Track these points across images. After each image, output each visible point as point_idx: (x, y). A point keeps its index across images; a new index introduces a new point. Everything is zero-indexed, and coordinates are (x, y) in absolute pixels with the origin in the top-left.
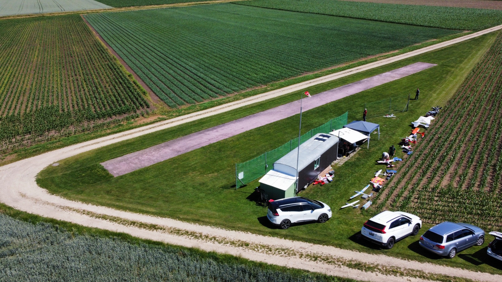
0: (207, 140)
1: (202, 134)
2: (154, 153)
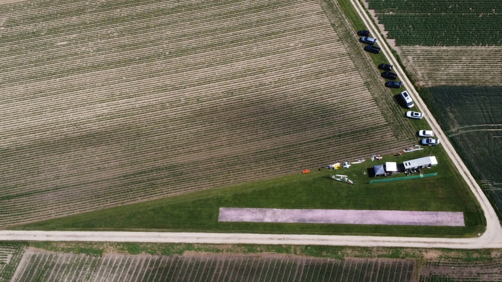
0: (422, 215)
1: (421, 221)
2: (445, 220)
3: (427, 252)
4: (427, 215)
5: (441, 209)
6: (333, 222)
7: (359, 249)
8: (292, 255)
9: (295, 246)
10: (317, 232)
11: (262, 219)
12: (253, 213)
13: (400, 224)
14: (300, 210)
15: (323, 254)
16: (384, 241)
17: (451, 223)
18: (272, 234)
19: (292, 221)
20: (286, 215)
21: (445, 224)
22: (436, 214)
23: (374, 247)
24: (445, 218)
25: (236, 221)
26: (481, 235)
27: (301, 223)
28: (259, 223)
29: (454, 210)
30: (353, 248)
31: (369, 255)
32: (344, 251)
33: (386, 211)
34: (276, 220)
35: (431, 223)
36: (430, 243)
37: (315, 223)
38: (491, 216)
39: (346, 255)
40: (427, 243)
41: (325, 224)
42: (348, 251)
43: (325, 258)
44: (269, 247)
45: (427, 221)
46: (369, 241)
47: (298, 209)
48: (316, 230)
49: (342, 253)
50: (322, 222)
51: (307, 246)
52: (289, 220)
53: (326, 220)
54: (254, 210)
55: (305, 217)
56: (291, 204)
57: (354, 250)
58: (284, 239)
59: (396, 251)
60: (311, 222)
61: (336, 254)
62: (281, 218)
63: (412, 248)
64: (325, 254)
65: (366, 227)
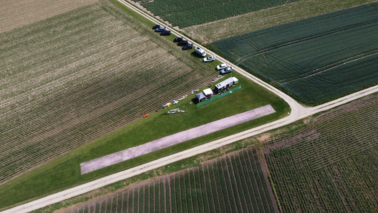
0: (244, 115)
2: (261, 113)
3: (260, 137)
4: (247, 114)
5: (255, 107)
6: (180, 141)
7: (209, 153)
8: (156, 177)
9: (155, 169)
10: (171, 153)
11: (121, 160)
12: (112, 157)
13: (231, 126)
14: (150, 142)
15: (182, 167)
16: (225, 141)
17: (266, 113)
18: (133, 167)
19: (147, 152)
20: (141, 149)
21: (262, 115)
22: (253, 111)
23: (220, 147)
24: (260, 111)
25: (98, 169)
26: (290, 113)
27: (155, 151)
28: (119, 163)
29: (263, 105)
30: (204, 154)
31: (219, 154)
32: (198, 159)
33: (217, 121)
34: (133, 156)
35: (252, 118)
36: (259, 130)
37: (167, 147)
38: (290, 100)
39: (201, 161)
40: (257, 131)
41: (176, 145)
42: (201, 158)
43: (185, 169)
44: (134, 179)
45: (249, 118)
46: (214, 145)
47: (149, 142)
48: (169, 151)
49: (197, 161)
50: (172, 145)
51: (166, 166)
52: (144, 152)
53: (175, 142)
54: (112, 155)
55: (157, 146)
56: (142, 140)
57: (206, 155)
58: (145, 167)
59: (237, 145)
60: (163, 148)
61: (192, 163)
62: (137, 153)
63: (248, 138)
64: (184, 167)
65: (207, 136)
